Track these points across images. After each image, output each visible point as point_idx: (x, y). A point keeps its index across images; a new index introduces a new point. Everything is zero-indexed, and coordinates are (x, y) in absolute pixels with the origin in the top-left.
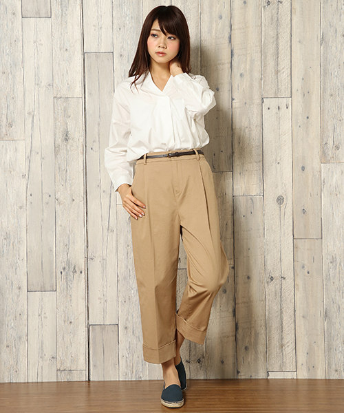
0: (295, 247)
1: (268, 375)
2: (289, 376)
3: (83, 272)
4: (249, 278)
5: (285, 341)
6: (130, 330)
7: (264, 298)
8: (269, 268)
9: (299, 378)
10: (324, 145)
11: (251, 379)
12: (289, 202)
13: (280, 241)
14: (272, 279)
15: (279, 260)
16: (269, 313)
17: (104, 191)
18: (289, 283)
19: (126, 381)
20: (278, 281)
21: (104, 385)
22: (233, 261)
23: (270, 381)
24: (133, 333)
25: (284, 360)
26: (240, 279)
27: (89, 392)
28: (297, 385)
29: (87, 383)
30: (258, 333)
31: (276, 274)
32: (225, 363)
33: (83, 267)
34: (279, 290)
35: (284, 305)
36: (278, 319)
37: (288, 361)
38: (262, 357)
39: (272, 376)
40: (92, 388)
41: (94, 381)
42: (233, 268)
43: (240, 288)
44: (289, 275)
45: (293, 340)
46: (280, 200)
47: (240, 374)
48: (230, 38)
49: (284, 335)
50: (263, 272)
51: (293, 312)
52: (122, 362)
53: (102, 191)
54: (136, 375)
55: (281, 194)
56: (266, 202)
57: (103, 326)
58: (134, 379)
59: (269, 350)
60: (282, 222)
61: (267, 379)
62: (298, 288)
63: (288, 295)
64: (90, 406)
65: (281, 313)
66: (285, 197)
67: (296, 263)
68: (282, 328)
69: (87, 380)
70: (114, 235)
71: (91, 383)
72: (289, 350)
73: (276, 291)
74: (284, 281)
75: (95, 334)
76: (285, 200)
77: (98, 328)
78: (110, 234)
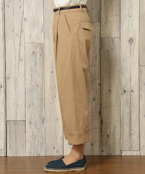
0: (140, 72)
1: (122, 153)
2: (135, 153)
3: (3, 87)
4: (110, 91)
5: (133, 132)
6: (33, 124)
7: (119, 104)
8: (123, 84)
9: (142, 155)
11: (110, 156)
12: (136, 42)
13: (130, 68)
14: (125, 91)
15: (129, 79)
16: (123, 113)
17: (16, 34)
18: (136, 94)
19: (30, 157)
20: (129, 93)
21: (16, 159)
22: (99, 80)
23: (123, 157)
24: (35, 126)
25: (132, 144)
26: (104, 92)
27: (6, 164)
28: (140, 159)
29: (5, 158)
30: (116, 127)
31: (127, 89)
32: (94, 145)
33: (3, 84)
34: (129, 99)
35: (132, 109)
36: (129, 117)
37: (134, 144)
38: (118, 142)
39: (124, 154)
40: (8, 161)
41: (10, 157)
42: (100, 84)
43: (104, 97)
44: (136, 89)
45: (138, 131)
46: (131, 41)
47: (103, 152)
49: (132, 128)
50: (119, 87)
51: (138, 113)
52: (28, 145)
53: (15, 34)
54: (37, 153)
55: (131, 36)
56: (122, 42)
57: (15, 122)
58: (35, 155)
59: (122, 137)
60: (132, 55)
61: (121, 156)
62: (142, 98)
63: (135, 101)
64: (7, 172)
65: (131, 113)
66: (134, 39)
67: (140, 81)
68: (131, 123)
69: (5, 156)
70: (23, 63)
71: (8, 158)
72: (135, 137)
73: (127, 100)
74: (132, 93)
75: (11, 126)
76: (134, 41)
77: (12, 123)
78: (20, 62)
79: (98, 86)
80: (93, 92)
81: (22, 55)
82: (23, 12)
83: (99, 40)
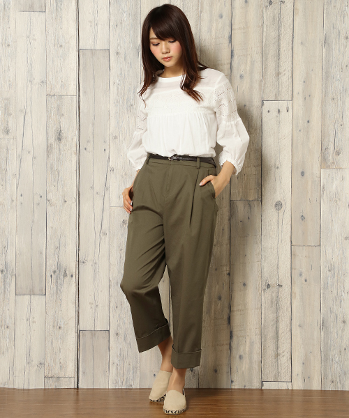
0: (292, 255)
1: (262, 385)
2: (283, 386)
3: (74, 276)
4: (244, 285)
5: (280, 351)
6: (122, 336)
7: (260, 306)
8: (266, 275)
9: (294, 388)
10: (324, 151)
11: (245, 389)
12: (287, 208)
13: (277, 248)
14: (268, 286)
15: (276, 267)
16: (265, 321)
17: (97, 193)
18: (285, 291)
20: (275, 289)
21: (93, 392)
22: (228, 267)
23: (265, 392)
24: (125, 339)
25: (280, 370)
27: (77, 400)
28: (292, 395)
29: (76, 391)
30: (253, 342)
31: (273, 282)
32: (218, 372)
33: (74, 271)
34: (275, 298)
35: (280, 314)
36: (275, 327)
37: (283, 371)
38: (257, 367)
39: (266, 386)
40: (81, 396)
41: (83, 389)
42: (229, 274)
43: (236, 295)
44: (286, 282)
45: (288, 350)
46: (278, 205)
47: (233, 384)
48: (230, 37)
49: (280, 344)
50: (259, 279)
51: (288, 322)
52: (113, 369)
53: (95, 193)
54: (126, 383)
55: (279, 199)
56: (264, 207)
57: (93, 332)
58: (124, 387)
59: (264, 360)
60: (280, 228)
61: (261, 389)
62: (295, 296)
63: (285, 303)
64: (78, 414)
65: (277, 321)
66: (283, 203)
67: (293, 270)
68: (278, 337)
69: (76, 387)
70: (107, 239)
71: (79, 391)
72: (284, 360)
73: (272, 299)
74: (280, 289)
75: (85, 339)
76: (284, 206)
77: (88, 335)
78: (103, 237)
79: (226, 278)
80: (217, 287)
81: (106, 226)
82: (109, 158)
83: (228, 204)
